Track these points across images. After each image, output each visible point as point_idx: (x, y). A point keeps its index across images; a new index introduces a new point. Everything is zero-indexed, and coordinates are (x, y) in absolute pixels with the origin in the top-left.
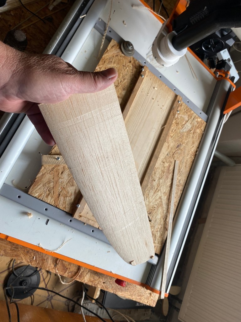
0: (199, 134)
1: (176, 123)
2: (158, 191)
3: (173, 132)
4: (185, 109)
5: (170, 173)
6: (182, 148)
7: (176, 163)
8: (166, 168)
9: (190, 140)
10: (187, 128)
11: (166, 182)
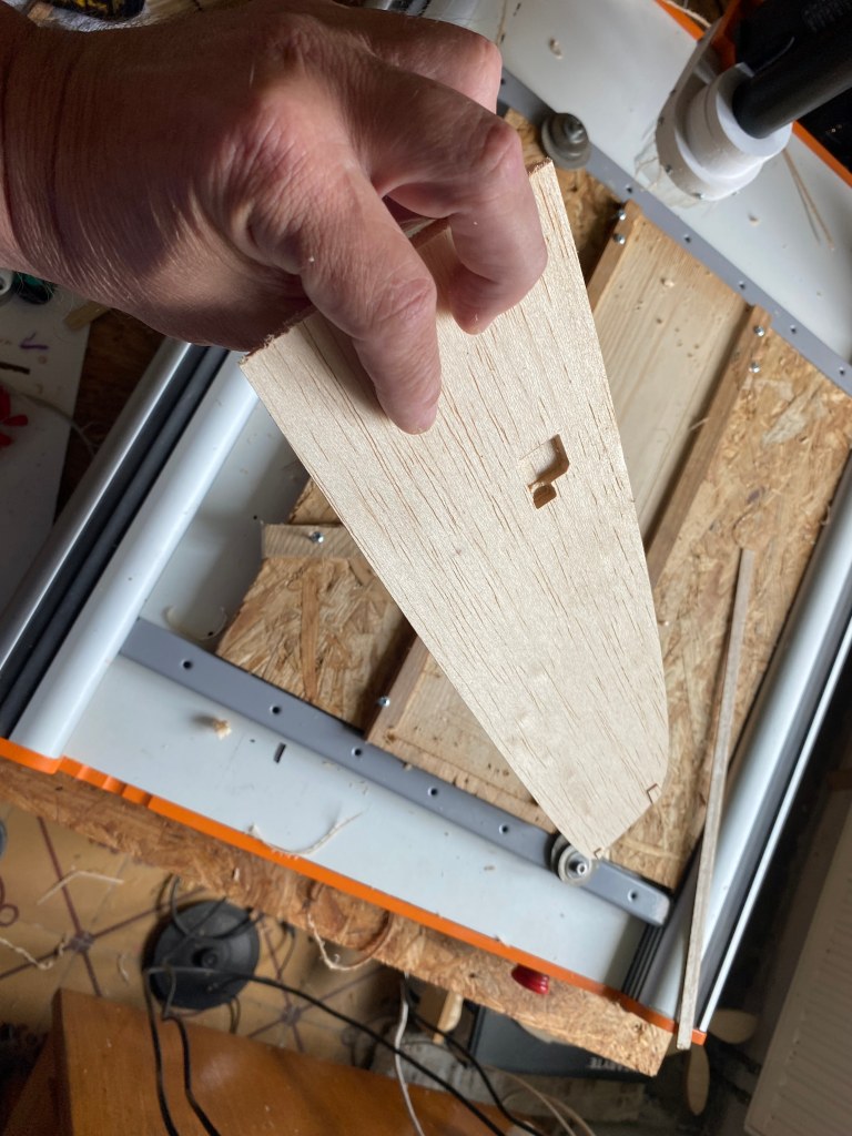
0: (835, 451)
1: (747, 411)
2: (674, 661)
3: (736, 444)
4: (781, 359)
5: (721, 597)
6: (768, 501)
7: (745, 558)
8: (705, 578)
9: (801, 473)
10: (789, 430)
11: (705, 628)
